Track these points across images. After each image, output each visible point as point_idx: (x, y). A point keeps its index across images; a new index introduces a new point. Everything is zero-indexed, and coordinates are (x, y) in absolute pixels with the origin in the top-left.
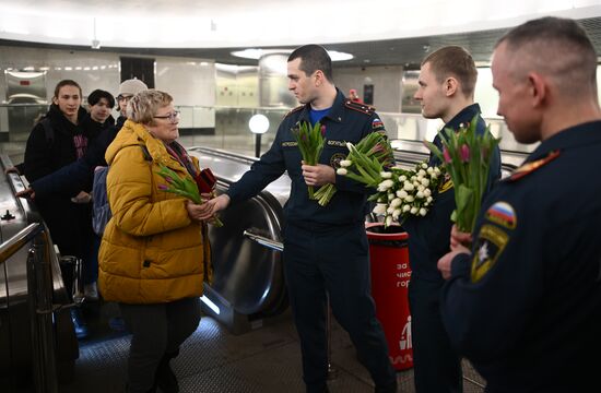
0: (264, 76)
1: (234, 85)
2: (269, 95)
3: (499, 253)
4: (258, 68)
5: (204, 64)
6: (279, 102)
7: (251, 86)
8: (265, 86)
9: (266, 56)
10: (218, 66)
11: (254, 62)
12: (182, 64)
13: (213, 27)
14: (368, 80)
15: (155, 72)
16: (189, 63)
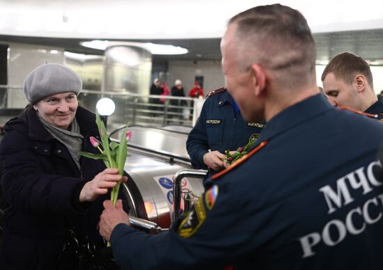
0: (109, 65)
1: (81, 72)
2: (113, 81)
3: (198, 226)
4: (104, 58)
5: (54, 52)
6: (122, 88)
7: (97, 73)
8: (110, 74)
9: (112, 47)
10: (68, 54)
11: (100, 52)
12: (34, 51)
13: (65, 19)
14: (199, 72)
15: (8, 57)
16: (39, 51)
